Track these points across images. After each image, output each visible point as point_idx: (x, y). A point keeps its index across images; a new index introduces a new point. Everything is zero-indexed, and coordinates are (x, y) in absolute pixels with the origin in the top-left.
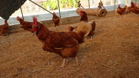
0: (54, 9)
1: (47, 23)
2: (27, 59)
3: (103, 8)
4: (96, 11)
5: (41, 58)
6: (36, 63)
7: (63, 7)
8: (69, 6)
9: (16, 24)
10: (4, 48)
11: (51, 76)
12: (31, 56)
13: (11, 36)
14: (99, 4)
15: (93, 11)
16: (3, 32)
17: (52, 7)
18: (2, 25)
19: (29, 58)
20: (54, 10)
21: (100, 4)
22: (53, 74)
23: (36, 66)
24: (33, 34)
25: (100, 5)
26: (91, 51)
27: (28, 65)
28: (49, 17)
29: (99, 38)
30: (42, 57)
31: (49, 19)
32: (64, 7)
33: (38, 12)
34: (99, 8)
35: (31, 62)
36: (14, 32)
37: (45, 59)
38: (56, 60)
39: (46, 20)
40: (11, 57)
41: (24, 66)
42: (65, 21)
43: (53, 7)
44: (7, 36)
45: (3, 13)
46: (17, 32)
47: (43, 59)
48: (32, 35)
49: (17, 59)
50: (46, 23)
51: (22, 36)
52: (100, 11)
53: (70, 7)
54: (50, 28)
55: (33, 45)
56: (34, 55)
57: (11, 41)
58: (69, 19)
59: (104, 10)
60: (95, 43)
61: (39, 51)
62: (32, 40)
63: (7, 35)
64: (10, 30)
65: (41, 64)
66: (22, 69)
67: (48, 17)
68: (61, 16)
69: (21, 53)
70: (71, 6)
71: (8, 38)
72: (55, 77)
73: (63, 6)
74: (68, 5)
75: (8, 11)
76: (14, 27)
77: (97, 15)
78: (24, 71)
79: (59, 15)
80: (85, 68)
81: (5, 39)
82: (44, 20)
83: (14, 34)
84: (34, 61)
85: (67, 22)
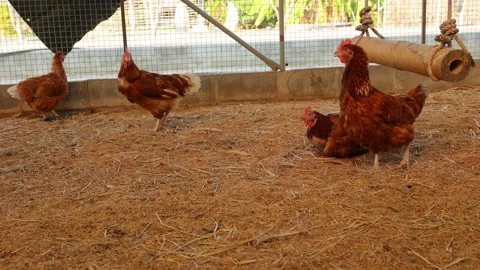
0: (257, 23)
1: (221, 88)
2: (139, 206)
3: (455, 46)
4: (427, 57)
5: (190, 211)
6: (169, 224)
7: (302, 15)
8: (335, 13)
9: (94, 77)
10: (54, 163)
11: (221, 265)
12: (154, 200)
13: (72, 125)
14: (441, 28)
15: (416, 52)
16: (43, 103)
17: (252, 13)
18: (44, 76)
19: (147, 205)
20: (260, 27)
21: (445, 28)
22: (230, 258)
23: (172, 231)
24: (162, 124)
25: (444, 32)
26: (384, 210)
27: (144, 225)
28: (234, 59)
29: (433, 168)
30: (192, 206)
31: (229, 70)
32: (308, 16)
33: (185, 29)
34: (439, 44)
35: (154, 217)
36: (82, 110)
37: (202, 215)
38: (243, 223)
39: (219, 71)
40: (84, 196)
41: (131, 227)
42: (300, 85)
43: (256, 15)
44: (55, 123)
45: (52, 29)
46: (93, 111)
47: (197, 214)
48: (155, 129)
49: (105, 203)
50: (217, 87)
51: (118, 130)
52: (441, 56)
53: (336, 20)
54: (232, 108)
55: (162, 164)
56: (163, 196)
57: (74, 141)
58: (319, 79)
59: (463, 53)
60: (409, 187)
61: (184, 188)
62: (154, 146)
63: (55, 118)
64: (67, 100)
65: (190, 229)
66: (123, 234)
67: (229, 59)
68: (288, 59)
69: (115, 185)
70: (343, 14)
71: (61, 130)
72: (234, 268)
73: (306, 12)
74: (329, 11)
75: (73, 23)
76: (86, 89)
77: (430, 72)
78: (130, 239)
79: (278, 57)
80: (342, 258)
81: (51, 131)
82: (210, 71)
83: (82, 117)
84: (163, 218)
85: (309, 89)
